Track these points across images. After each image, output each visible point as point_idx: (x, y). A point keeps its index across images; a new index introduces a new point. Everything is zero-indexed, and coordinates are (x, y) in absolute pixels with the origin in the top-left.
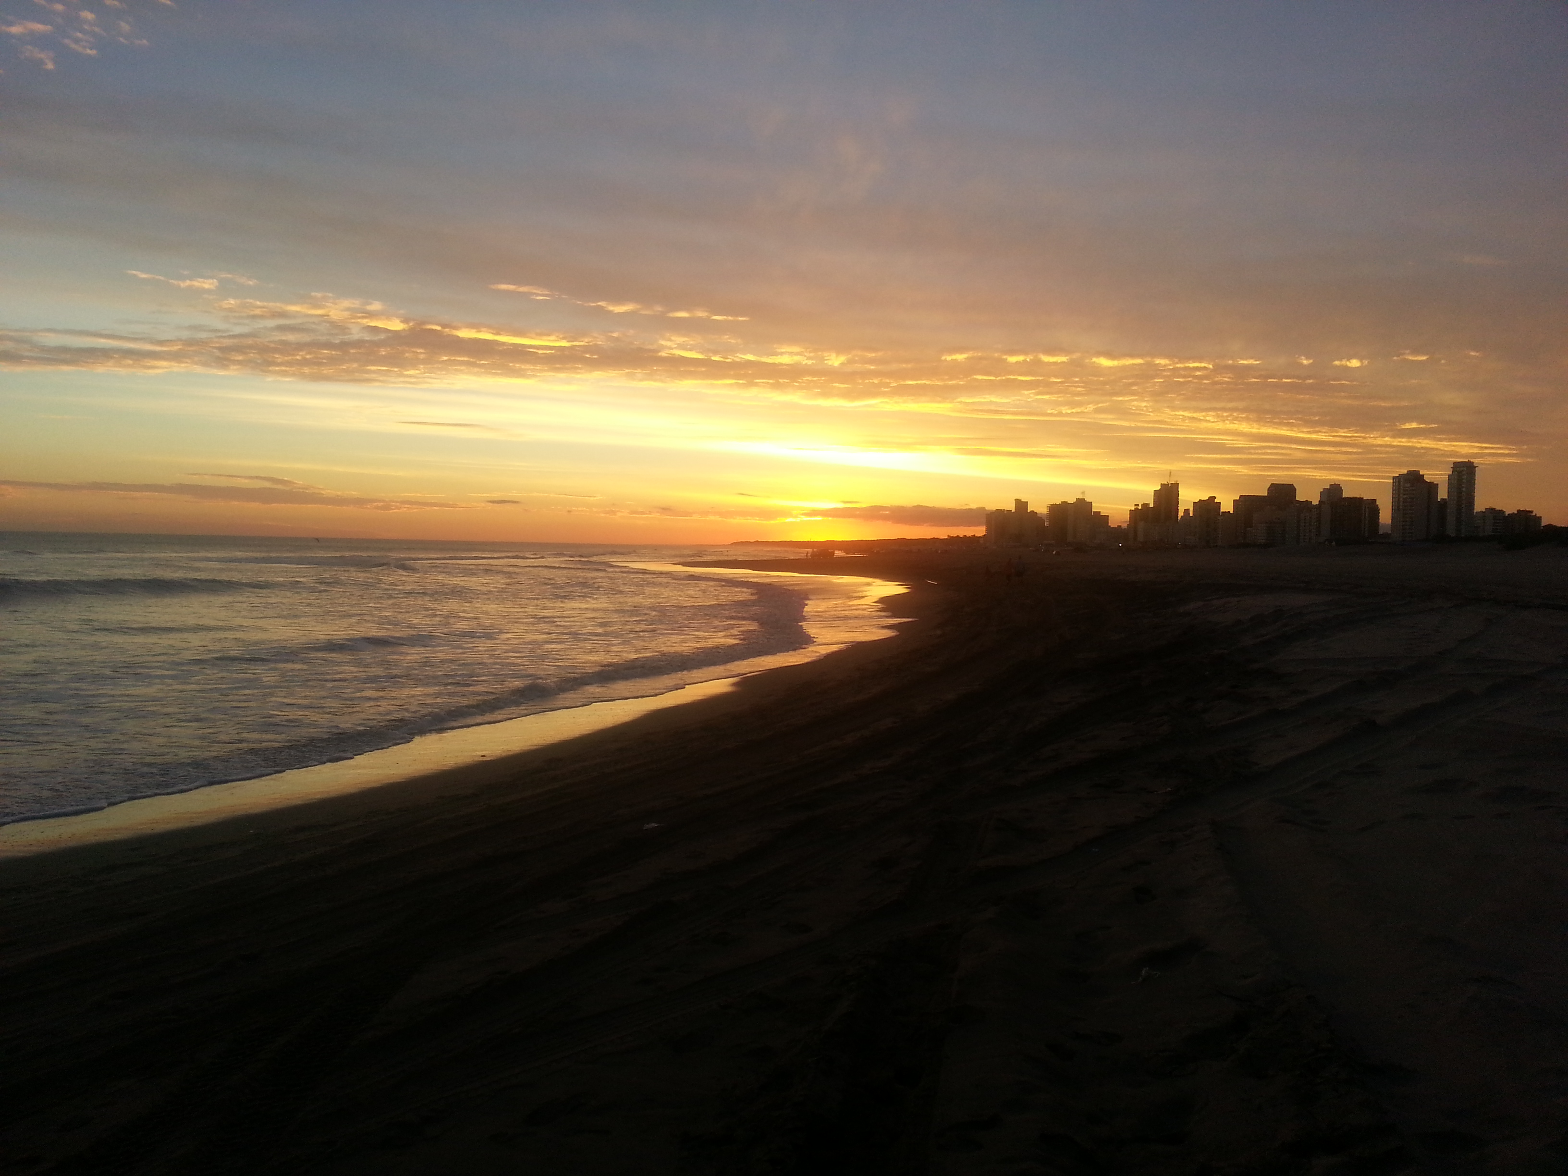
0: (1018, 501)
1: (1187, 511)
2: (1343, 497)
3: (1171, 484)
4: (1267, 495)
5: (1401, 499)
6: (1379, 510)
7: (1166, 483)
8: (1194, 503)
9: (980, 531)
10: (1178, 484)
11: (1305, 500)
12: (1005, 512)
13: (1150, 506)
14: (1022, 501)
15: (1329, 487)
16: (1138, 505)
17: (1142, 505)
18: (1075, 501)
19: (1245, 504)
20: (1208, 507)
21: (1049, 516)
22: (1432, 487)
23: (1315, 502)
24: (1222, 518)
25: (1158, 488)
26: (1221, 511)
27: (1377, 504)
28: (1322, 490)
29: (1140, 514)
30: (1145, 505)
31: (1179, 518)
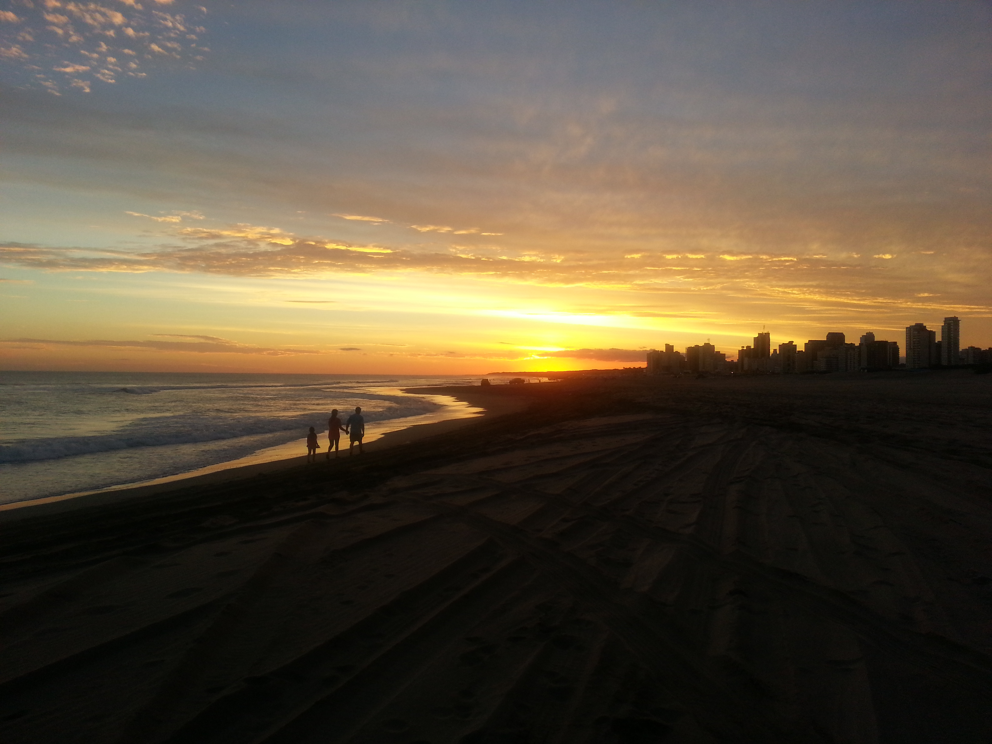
0: (667, 346)
1: (775, 350)
2: (875, 340)
3: (765, 333)
4: (826, 340)
5: (912, 342)
6: (899, 349)
7: (762, 333)
8: (780, 345)
9: (643, 365)
10: (769, 333)
11: (850, 343)
12: (659, 352)
13: (752, 348)
14: (670, 345)
15: (865, 335)
16: (744, 347)
17: (746, 347)
18: (703, 345)
19: (812, 345)
20: (788, 348)
21: (687, 356)
22: (932, 334)
23: (857, 344)
24: (798, 355)
25: (757, 336)
26: (797, 350)
27: (897, 345)
28: (861, 337)
29: (745, 353)
30: (748, 347)
31: (771, 355)
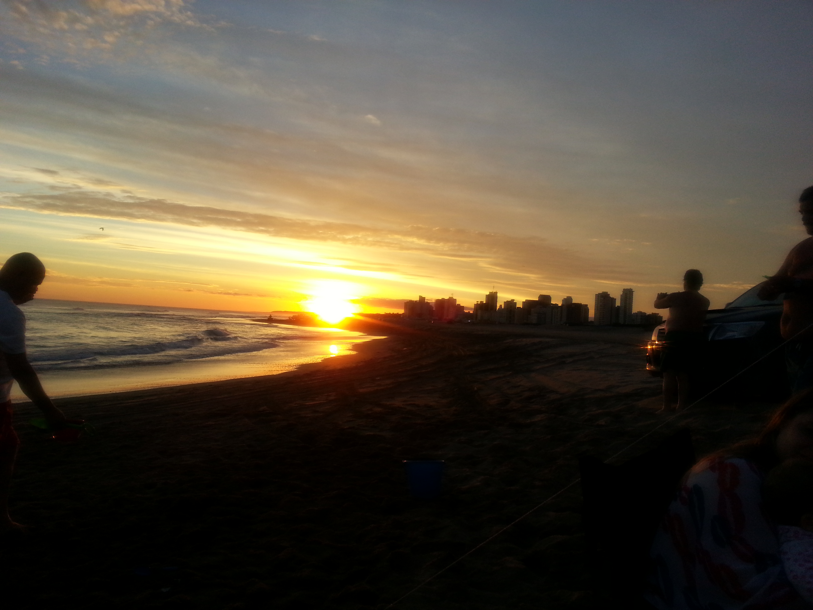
0: (421, 297)
1: (501, 306)
2: (573, 303)
3: (494, 292)
4: (538, 300)
5: (599, 305)
6: (589, 310)
7: (492, 292)
8: (504, 302)
9: (401, 311)
10: (497, 292)
11: (555, 303)
12: (414, 302)
13: (484, 303)
14: (423, 297)
15: (566, 298)
16: (478, 302)
17: (480, 302)
18: (448, 298)
19: (529, 304)
20: (510, 304)
21: (436, 305)
22: (613, 300)
23: (560, 305)
24: (517, 310)
25: (488, 293)
26: (517, 306)
27: (588, 307)
28: (563, 299)
29: (480, 307)
30: (481, 302)
31: (497, 309)
